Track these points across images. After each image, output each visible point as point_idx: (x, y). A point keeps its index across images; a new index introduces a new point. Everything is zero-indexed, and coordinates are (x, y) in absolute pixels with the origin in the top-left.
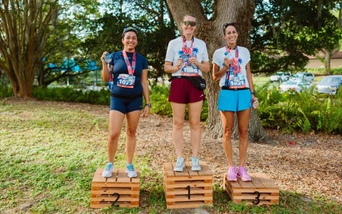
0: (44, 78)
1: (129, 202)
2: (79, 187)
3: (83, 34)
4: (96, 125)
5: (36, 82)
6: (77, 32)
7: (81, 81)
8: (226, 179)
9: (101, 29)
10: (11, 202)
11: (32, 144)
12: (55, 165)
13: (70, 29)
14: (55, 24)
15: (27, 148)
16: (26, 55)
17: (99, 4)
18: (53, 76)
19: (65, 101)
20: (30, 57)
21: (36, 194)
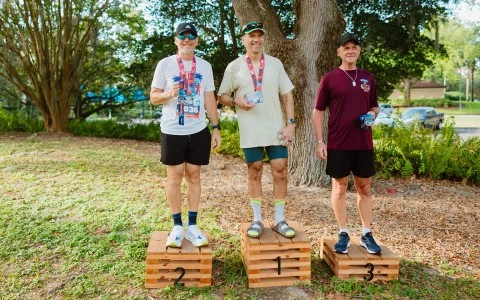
0: (81, 110)
1: (198, 280)
2: (128, 256)
3: (127, 58)
4: (147, 169)
5: (72, 114)
6: (120, 55)
7: (126, 113)
8: (325, 245)
9: (149, 51)
10: (35, 280)
11: (66, 193)
12: (95, 223)
13: (113, 51)
14: (94, 45)
15: (60, 199)
16: (60, 82)
17: (147, 22)
18: (93, 107)
19: (107, 137)
20: (64, 84)
21: (70, 266)
